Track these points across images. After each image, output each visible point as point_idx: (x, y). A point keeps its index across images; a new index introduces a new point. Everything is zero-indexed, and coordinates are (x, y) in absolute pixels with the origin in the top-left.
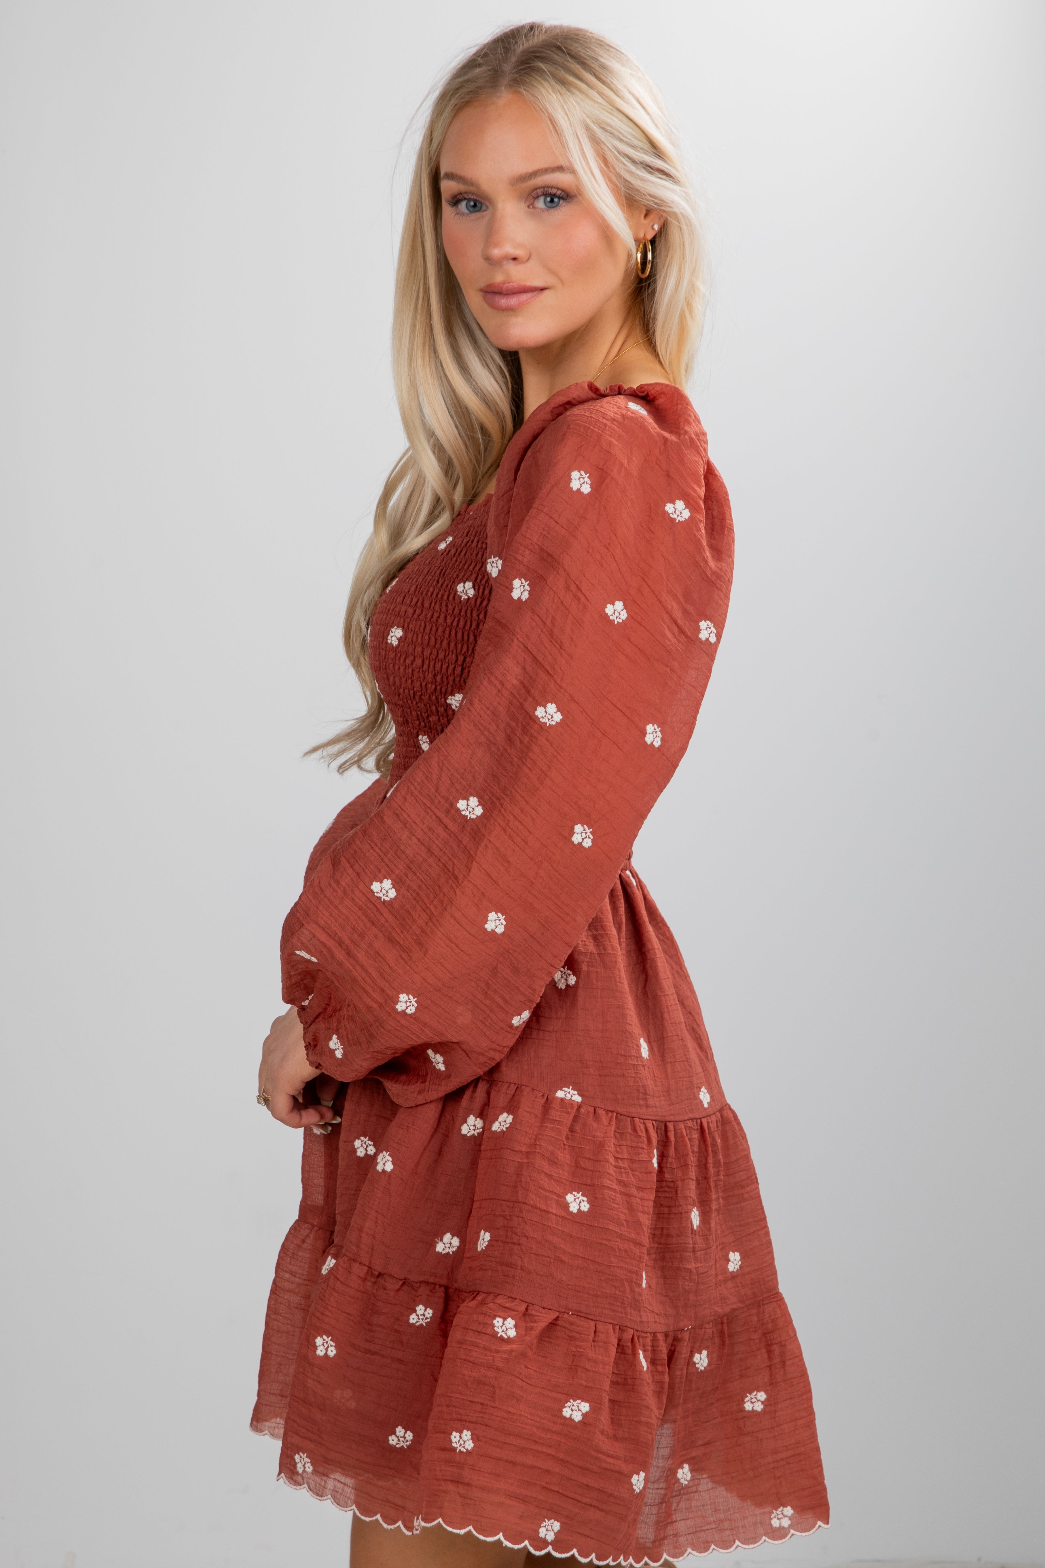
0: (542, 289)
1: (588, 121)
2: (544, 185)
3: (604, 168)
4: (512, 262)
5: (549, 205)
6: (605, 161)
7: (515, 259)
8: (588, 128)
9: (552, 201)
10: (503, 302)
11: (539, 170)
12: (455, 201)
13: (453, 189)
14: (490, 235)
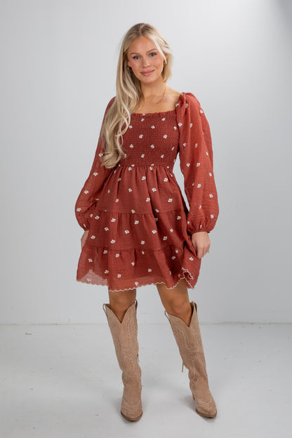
0: (154, 70)
2: (152, 52)
5: (152, 56)
7: (148, 66)
10: (146, 74)
11: (151, 50)
12: (134, 58)
13: (134, 55)
14: (143, 63)
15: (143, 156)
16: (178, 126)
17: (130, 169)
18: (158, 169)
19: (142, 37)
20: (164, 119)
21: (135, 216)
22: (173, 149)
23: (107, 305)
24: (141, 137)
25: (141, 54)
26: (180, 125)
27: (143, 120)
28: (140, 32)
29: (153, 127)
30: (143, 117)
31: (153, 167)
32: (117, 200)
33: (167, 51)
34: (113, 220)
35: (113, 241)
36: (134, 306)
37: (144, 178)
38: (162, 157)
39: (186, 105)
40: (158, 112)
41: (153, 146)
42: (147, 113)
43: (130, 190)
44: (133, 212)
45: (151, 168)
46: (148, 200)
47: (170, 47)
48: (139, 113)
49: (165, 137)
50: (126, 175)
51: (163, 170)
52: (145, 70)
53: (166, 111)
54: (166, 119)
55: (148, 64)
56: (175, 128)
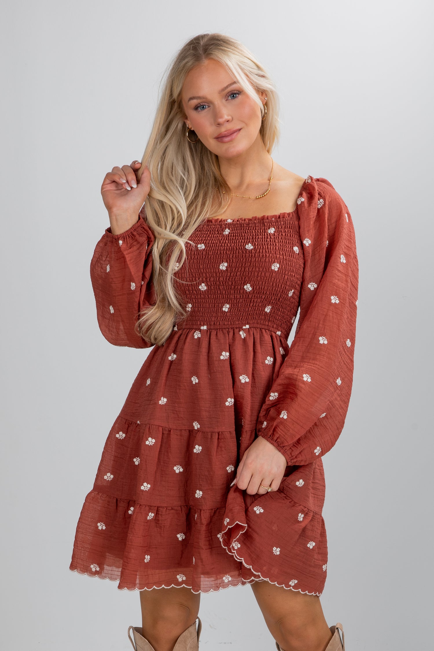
0: (240, 130)
1: (237, 62)
2: (231, 90)
3: (248, 78)
4: (227, 122)
5: (232, 98)
6: (247, 76)
7: (228, 121)
8: (238, 65)
9: (233, 96)
10: (226, 139)
11: (228, 85)
12: (196, 108)
13: (195, 102)
14: (216, 115)
15: (226, 308)
16: (302, 246)
17: (197, 335)
18: (258, 337)
19: (205, 62)
20: (272, 231)
21: (199, 436)
22: (291, 294)
23: (136, 629)
24: (223, 266)
25: (210, 97)
26: (307, 242)
27: (227, 232)
28: (201, 51)
29: (249, 247)
30: (229, 226)
31: (248, 331)
32: (163, 401)
33: (264, 84)
34: (150, 441)
35: (146, 487)
36: (193, 630)
37: (225, 355)
38: (268, 310)
39: (319, 203)
40: (259, 215)
41: (248, 287)
42: (236, 218)
43: (195, 380)
44: (196, 426)
45: (242, 334)
46: (230, 402)
47: (267, 75)
48: (220, 218)
49: (275, 267)
50: (188, 348)
51: (267, 338)
52: (223, 130)
53: (277, 213)
54: (278, 230)
55: (226, 117)
56: (296, 249)
